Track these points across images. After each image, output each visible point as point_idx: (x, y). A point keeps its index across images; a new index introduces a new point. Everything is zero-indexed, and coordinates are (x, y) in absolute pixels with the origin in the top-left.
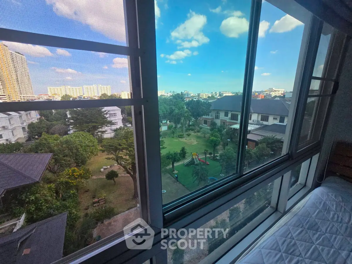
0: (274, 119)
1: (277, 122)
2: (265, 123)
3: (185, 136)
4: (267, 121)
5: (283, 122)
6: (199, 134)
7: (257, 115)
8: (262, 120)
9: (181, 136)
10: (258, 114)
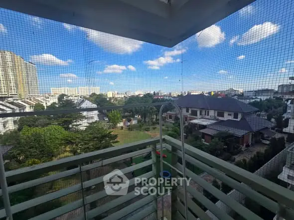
0: (229, 115)
1: (231, 118)
2: (221, 118)
3: (151, 129)
4: (223, 116)
5: (237, 118)
6: (164, 127)
7: (213, 111)
8: (218, 116)
9: (147, 130)
10: (215, 110)
